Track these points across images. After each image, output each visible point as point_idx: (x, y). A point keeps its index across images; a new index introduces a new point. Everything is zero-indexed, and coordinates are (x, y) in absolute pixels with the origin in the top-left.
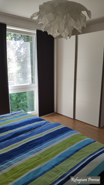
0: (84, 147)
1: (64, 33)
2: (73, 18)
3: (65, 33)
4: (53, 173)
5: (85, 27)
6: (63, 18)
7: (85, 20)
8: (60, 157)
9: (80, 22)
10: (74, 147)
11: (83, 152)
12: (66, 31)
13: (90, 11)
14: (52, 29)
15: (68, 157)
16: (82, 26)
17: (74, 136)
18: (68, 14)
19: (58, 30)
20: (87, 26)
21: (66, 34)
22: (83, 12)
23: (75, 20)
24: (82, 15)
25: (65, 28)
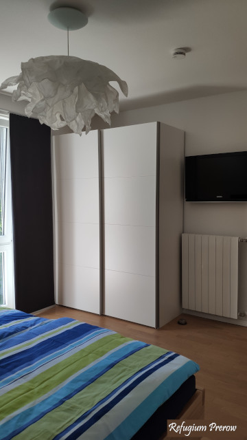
0: (126, 357)
1: (74, 121)
2: (93, 94)
3: (76, 122)
4: (62, 413)
5: (117, 112)
6: (72, 91)
7: (116, 99)
8: (74, 381)
9: (107, 102)
10: (104, 359)
11: (125, 367)
12: (78, 119)
13: (125, 83)
14: (48, 113)
15: (93, 380)
16: (111, 111)
17: (105, 338)
18: (83, 84)
19: (61, 116)
20: (120, 111)
21: (78, 125)
22: (112, 83)
23: (97, 97)
24: (111, 89)
25: (77, 112)
